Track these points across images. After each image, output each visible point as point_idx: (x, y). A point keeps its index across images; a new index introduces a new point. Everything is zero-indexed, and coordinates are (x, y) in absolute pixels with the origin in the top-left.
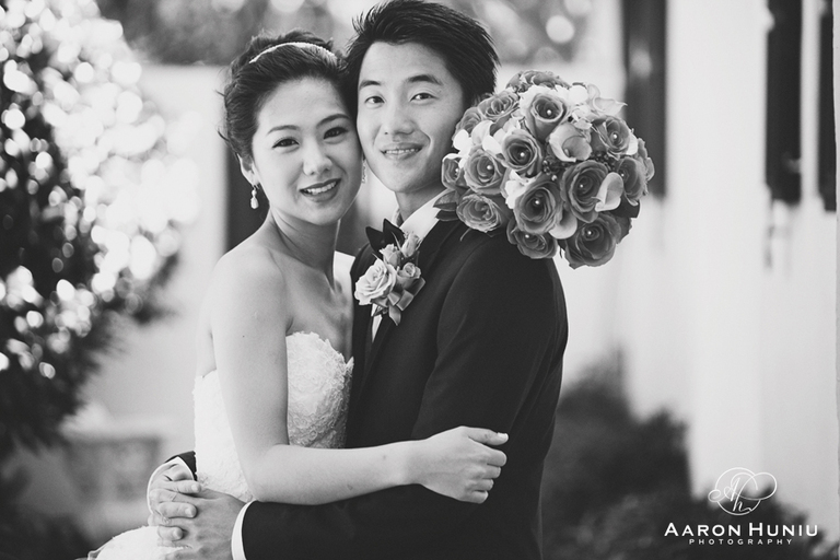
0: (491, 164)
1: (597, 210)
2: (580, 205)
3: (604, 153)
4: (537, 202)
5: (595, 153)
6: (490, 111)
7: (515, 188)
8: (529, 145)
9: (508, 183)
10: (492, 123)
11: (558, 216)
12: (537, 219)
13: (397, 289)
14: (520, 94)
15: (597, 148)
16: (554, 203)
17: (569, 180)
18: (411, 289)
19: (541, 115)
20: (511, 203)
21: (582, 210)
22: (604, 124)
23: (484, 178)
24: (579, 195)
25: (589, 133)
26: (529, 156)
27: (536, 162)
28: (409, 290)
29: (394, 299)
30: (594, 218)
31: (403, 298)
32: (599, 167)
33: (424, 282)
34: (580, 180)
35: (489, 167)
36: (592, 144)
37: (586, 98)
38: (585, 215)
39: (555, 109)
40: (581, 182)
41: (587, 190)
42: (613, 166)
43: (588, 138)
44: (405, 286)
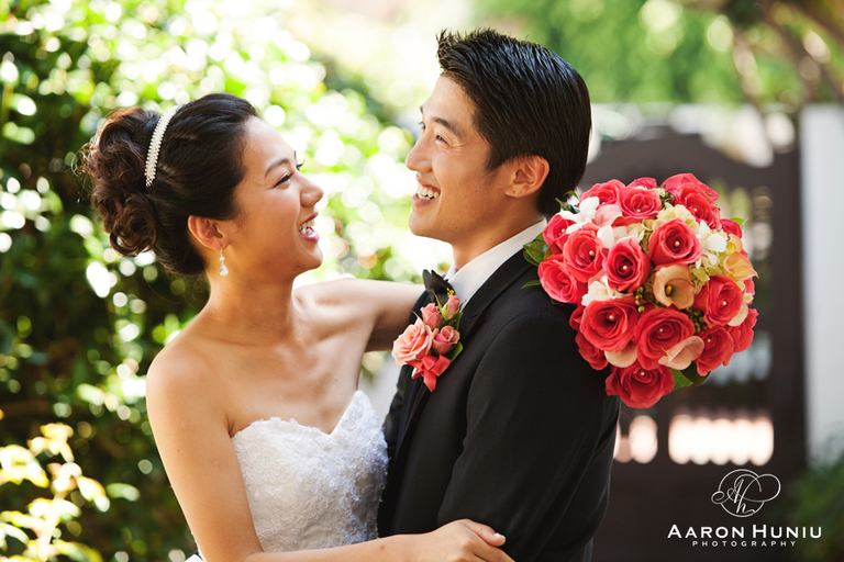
0: (595, 252)
1: (660, 362)
2: (648, 347)
3: (702, 314)
4: (611, 317)
5: (694, 308)
6: (628, 201)
7: (600, 291)
8: (637, 263)
9: (596, 283)
10: (621, 215)
11: (623, 343)
12: (600, 330)
13: (434, 353)
14: (667, 204)
15: (700, 305)
16: (625, 329)
17: (652, 319)
18: (448, 355)
19: (667, 242)
20: (587, 300)
21: (647, 354)
22: (721, 287)
23: (581, 259)
24: (654, 336)
25: (701, 285)
26: (630, 274)
27: (632, 285)
28: (445, 355)
29: (429, 363)
30: (652, 367)
31: (439, 363)
32: (688, 325)
33: (461, 348)
34: (662, 325)
35: (591, 253)
36: (697, 297)
37: (722, 251)
38: (647, 360)
39: (684, 243)
40: (663, 327)
41: (664, 337)
42: (703, 331)
43: (698, 289)
44: (442, 351)
